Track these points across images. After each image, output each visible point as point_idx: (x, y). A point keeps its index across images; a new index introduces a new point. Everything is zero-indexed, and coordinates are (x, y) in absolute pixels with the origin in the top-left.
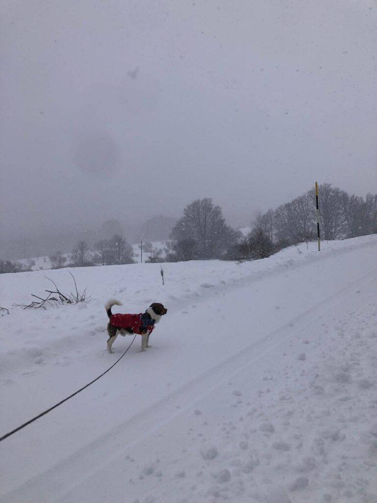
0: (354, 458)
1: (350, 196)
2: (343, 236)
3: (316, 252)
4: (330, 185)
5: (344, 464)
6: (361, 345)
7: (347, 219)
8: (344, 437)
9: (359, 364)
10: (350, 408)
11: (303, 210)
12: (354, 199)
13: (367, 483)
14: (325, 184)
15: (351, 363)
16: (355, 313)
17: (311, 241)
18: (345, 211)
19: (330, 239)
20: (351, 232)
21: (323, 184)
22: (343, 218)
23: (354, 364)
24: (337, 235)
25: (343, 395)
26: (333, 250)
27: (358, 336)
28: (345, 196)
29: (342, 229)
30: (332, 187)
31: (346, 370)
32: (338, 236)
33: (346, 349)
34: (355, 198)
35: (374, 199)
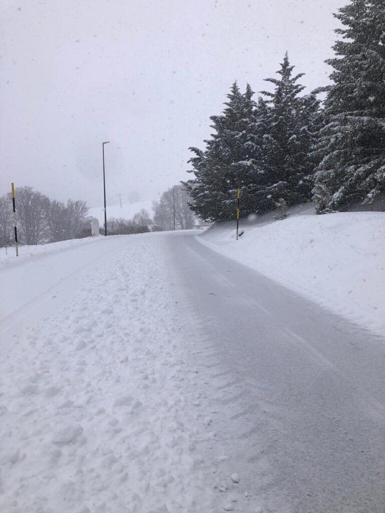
0: (34, 476)
1: (52, 201)
2: (46, 241)
3: (13, 258)
4: (32, 188)
5: (22, 487)
6: (52, 351)
7: (49, 224)
8: (25, 456)
9: (48, 372)
10: (35, 421)
11: (3, 213)
12: (56, 205)
13: (45, 499)
14: (26, 187)
15: (39, 372)
16: (49, 318)
17: (10, 245)
18: (47, 216)
19: (32, 244)
20: (53, 237)
21: (24, 187)
22: (45, 222)
23: (44, 372)
24: (39, 240)
25: (28, 410)
26: (32, 255)
27: (50, 343)
28: (46, 200)
29: (44, 234)
30: (33, 190)
31: (34, 381)
32: (41, 241)
33: (37, 358)
34: (56, 203)
35: (74, 206)
